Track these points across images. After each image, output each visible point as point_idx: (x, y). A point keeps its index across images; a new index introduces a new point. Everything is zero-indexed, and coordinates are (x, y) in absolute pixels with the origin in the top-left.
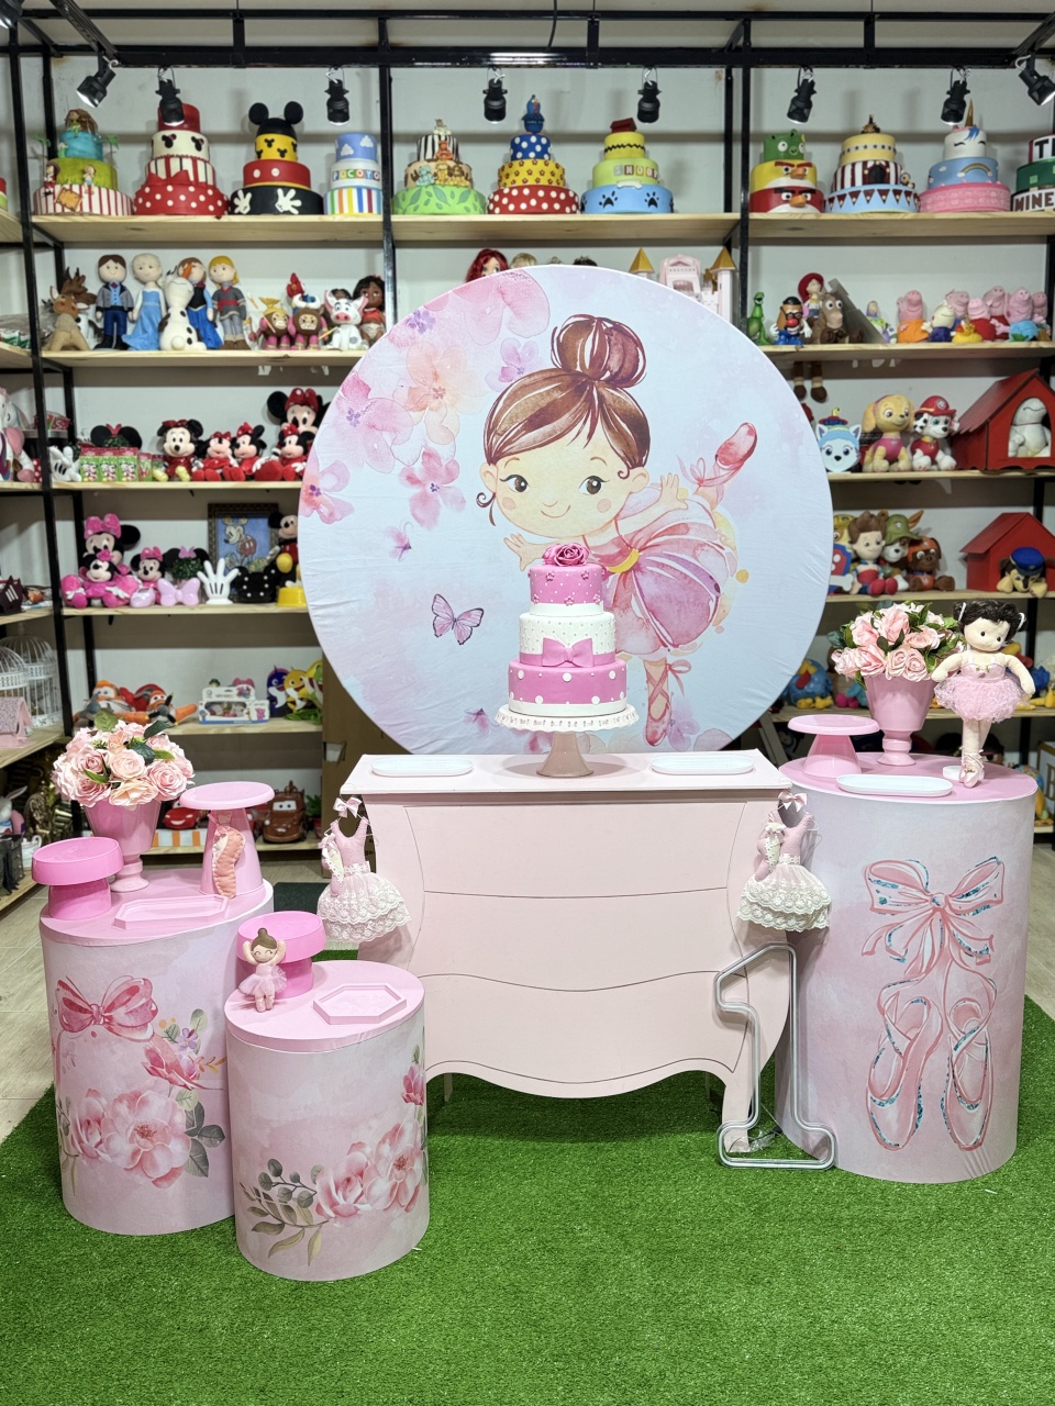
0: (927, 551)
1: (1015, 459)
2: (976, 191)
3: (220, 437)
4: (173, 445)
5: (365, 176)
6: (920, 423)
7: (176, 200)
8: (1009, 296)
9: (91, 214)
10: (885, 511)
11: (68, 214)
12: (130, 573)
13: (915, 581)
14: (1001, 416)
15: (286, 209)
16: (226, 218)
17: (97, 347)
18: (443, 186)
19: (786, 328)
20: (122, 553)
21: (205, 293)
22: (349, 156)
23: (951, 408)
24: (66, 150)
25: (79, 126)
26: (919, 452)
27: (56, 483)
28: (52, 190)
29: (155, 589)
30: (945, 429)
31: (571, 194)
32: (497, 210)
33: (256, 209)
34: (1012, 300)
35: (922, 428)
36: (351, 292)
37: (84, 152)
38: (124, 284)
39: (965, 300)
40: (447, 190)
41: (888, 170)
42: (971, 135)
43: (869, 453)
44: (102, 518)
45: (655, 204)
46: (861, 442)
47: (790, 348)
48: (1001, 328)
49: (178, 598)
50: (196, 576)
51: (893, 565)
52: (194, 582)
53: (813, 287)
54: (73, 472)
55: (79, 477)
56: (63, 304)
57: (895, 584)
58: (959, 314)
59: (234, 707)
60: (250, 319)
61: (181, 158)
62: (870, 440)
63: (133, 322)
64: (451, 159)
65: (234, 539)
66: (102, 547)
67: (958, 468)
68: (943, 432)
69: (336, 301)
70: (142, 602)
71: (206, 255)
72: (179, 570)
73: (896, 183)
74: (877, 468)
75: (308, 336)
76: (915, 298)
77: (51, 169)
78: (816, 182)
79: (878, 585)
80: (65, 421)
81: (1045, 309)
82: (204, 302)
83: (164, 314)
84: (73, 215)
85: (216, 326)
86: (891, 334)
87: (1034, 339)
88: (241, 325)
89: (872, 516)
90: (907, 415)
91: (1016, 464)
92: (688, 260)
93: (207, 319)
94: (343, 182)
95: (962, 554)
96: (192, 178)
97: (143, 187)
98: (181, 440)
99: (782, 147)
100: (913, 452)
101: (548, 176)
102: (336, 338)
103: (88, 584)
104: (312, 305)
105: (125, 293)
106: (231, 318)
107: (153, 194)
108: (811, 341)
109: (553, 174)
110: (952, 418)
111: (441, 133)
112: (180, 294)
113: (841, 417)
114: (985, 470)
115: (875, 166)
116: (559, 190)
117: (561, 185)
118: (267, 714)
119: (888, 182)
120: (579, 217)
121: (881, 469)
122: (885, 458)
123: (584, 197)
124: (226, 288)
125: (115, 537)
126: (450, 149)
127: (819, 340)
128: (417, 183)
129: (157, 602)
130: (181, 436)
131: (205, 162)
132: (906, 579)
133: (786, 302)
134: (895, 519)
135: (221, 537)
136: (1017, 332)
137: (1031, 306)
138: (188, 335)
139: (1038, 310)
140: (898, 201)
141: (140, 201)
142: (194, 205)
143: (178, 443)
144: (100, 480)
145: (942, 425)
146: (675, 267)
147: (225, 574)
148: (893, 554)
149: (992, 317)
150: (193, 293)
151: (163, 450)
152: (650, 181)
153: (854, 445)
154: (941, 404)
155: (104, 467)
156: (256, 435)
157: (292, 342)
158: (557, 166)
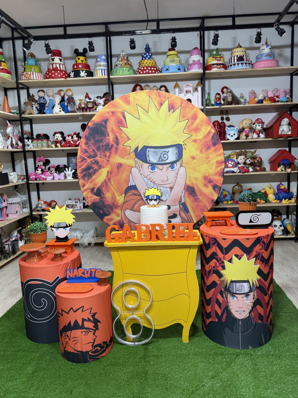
0: (258, 161)
1: (281, 135)
2: (268, 62)
3: (69, 136)
4: (56, 138)
5: (103, 66)
6: (254, 126)
7: (55, 75)
8: (279, 90)
9: (33, 79)
10: (246, 150)
11: (27, 80)
12: (47, 172)
13: (255, 169)
14: (277, 123)
15: (83, 76)
16: (68, 79)
17: (38, 113)
18: (123, 68)
19: (216, 102)
20: (45, 167)
21: (65, 98)
22: (99, 61)
23: (263, 121)
24: (27, 63)
25: (31, 57)
26: (255, 134)
27: (27, 149)
28: (23, 74)
29: (53, 175)
30: (261, 127)
31: (158, 68)
32: (138, 73)
33: (75, 76)
34: (280, 91)
35: (255, 127)
36: (102, 97)
37: (32, 63)
38: (44, 97)
39: (267, 92)
40: (124, 69)
41: (244, 57)
42: (267, 47)
43: (241, 134)
44: (40, 158)
45: (180, 70)
46: (239, 132)
47: (218, 107)
48: (277, 99)
49: (59, 178)
50: (64, 172)
51: (249, 164)
52: (63, 173)
53: (225, 90)
54: (31, 146)
55: (32, 147)
56: (28, 103)
57: (249, 170)
58: (265, 96)
59: (74, 206)
60: (76, 105)
61: (56, 64)
62: (241, 131)
63: (47, 107)
64: (126, 61)
65: (74, 162)
66: (40, 165)
67: (266, 137)
68: (261, 128)
69: (97, 99)
70: (49, 179)
71: (65, 89)
72: (59, 171)
73: (246, 61)
74: (243, 138)
75: (90, 109)
76: (253, 92)
77: (23, 68)
78: (224, 62)
79: (244, 170)
80: (30, 133)
81: (290, 93)
82: (64, 101)
83: (54, 104)
84: (29, 80)
85: (68, 107)
86: (247, 102)
87: (286, 102)
88: (74, 107)
89: (242, 151)
90: (251, 124)
91: (281, 136)
92: (191, 84)
93: (65, 105)
94: (98, 68)
95: (269, 161)
96: (59, 69)
97: (47, 72)
98: (58, 137)
99: (214, 53)
100: (253, 134)
101: (151, 64)
102: (97, 109)
103: (36, 175)
104: (91, 101)
105: (44, 99)
106: (71, 105)
107: (49, 74)
108: (224, 105)
109: (153, 63)
110: (264, 124)
111: (123, 54)
112: (58, 99)
113: (233, 125)
114: (273, 138)
115: (240, 56)
116: (154, 67)
117: (155, 66)
118: (82, 208)
119: (244, 61)
120: (160, 74)
121: (244, 139)
122: (245, 136)
123: (161, 69)
124: (70, 97)
125: (43, 162)
126: (126, 58)
127: (226, 104)
128: (117, 67)
129: (54, 179)
130: (59, 136)
131: (63, 64)
132: (253, 168)
133: (216, 95)
134: (249, 152)
135: (71, 162)
136: (281, 100)
137: (285, 93)
138: (60, 110)
139: (288, 94)
140: (246, 66)
141: (46, 75)
142: (59, 76)
143: (58, 138)
144: (38, 148)
145: (261, 126)
146: (187, 87)
147: (71, 171)
148: (248, 162)
149: (274, 96)
150: (61, 99)
151: (54, 139)
152: (179, 64)
153: (236, 132)
154: (260, 121)
155: (39, 144)
156: (78, 135)
157: (86, 110)
158: (154, 61)
